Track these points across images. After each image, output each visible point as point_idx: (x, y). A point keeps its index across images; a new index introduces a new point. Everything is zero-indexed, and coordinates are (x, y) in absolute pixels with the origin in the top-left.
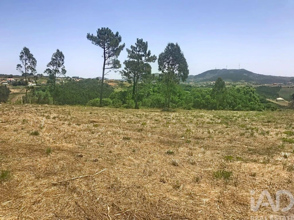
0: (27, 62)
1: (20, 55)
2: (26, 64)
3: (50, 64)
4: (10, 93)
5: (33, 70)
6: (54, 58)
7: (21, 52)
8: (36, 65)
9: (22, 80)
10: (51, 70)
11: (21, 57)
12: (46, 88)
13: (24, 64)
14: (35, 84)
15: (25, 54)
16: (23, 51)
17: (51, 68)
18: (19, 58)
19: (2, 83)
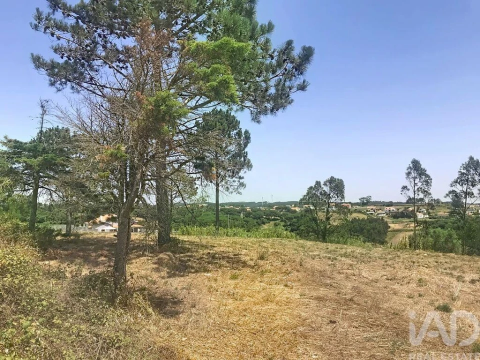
0: (416, 182)
1: (407, 172)
2: (415, 184)
3: (456, 182)
4: (389, 230)
5: (426, 193)
6: (463, 171)
7: (408, 166)
8: (431, 186)
9: (406, 209)
10: (458, 192)
11: (409, 174)
12: (446, 223)
13: (413, 186)
14: (428, 216)
15: (414, 170)
16: (411, 165)
17: (458, 188)
18: (405, 176)
19: (378, 214)
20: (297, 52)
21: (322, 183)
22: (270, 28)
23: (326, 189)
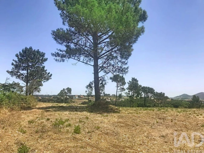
14: (110, 101)
20: (49, 75)
21: (65, 89)
22: (47, 70)
23: (66, 91)
